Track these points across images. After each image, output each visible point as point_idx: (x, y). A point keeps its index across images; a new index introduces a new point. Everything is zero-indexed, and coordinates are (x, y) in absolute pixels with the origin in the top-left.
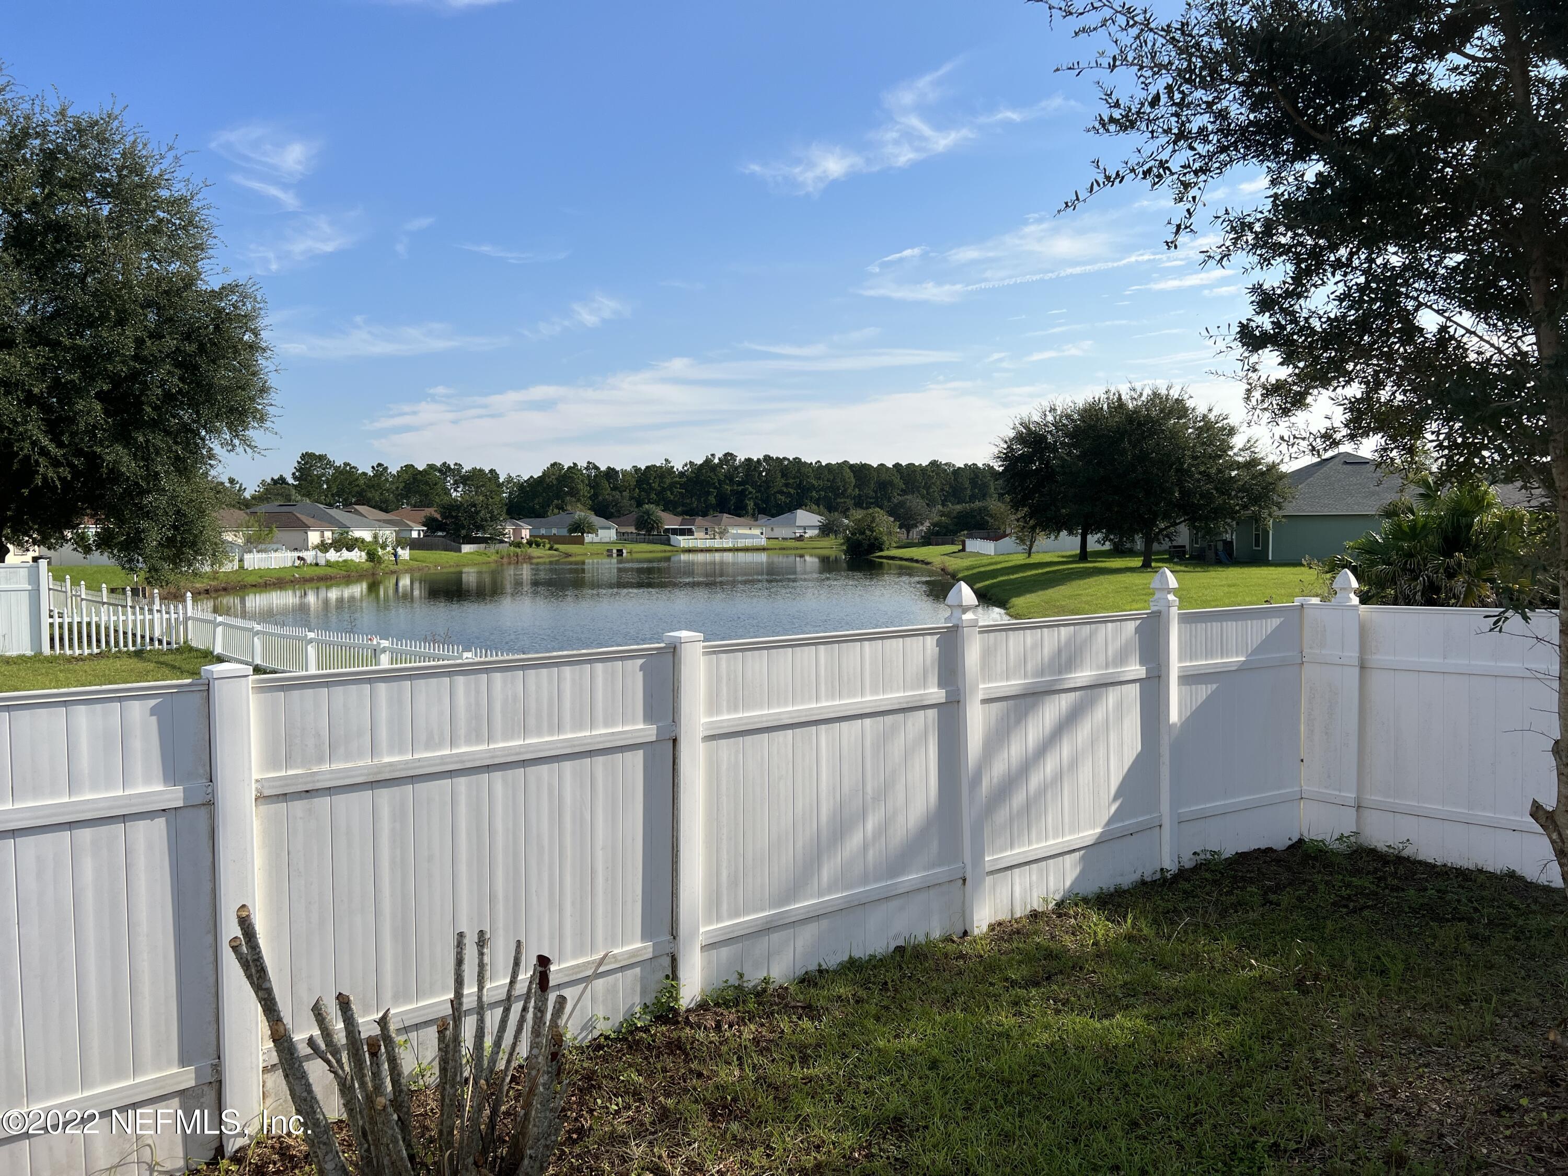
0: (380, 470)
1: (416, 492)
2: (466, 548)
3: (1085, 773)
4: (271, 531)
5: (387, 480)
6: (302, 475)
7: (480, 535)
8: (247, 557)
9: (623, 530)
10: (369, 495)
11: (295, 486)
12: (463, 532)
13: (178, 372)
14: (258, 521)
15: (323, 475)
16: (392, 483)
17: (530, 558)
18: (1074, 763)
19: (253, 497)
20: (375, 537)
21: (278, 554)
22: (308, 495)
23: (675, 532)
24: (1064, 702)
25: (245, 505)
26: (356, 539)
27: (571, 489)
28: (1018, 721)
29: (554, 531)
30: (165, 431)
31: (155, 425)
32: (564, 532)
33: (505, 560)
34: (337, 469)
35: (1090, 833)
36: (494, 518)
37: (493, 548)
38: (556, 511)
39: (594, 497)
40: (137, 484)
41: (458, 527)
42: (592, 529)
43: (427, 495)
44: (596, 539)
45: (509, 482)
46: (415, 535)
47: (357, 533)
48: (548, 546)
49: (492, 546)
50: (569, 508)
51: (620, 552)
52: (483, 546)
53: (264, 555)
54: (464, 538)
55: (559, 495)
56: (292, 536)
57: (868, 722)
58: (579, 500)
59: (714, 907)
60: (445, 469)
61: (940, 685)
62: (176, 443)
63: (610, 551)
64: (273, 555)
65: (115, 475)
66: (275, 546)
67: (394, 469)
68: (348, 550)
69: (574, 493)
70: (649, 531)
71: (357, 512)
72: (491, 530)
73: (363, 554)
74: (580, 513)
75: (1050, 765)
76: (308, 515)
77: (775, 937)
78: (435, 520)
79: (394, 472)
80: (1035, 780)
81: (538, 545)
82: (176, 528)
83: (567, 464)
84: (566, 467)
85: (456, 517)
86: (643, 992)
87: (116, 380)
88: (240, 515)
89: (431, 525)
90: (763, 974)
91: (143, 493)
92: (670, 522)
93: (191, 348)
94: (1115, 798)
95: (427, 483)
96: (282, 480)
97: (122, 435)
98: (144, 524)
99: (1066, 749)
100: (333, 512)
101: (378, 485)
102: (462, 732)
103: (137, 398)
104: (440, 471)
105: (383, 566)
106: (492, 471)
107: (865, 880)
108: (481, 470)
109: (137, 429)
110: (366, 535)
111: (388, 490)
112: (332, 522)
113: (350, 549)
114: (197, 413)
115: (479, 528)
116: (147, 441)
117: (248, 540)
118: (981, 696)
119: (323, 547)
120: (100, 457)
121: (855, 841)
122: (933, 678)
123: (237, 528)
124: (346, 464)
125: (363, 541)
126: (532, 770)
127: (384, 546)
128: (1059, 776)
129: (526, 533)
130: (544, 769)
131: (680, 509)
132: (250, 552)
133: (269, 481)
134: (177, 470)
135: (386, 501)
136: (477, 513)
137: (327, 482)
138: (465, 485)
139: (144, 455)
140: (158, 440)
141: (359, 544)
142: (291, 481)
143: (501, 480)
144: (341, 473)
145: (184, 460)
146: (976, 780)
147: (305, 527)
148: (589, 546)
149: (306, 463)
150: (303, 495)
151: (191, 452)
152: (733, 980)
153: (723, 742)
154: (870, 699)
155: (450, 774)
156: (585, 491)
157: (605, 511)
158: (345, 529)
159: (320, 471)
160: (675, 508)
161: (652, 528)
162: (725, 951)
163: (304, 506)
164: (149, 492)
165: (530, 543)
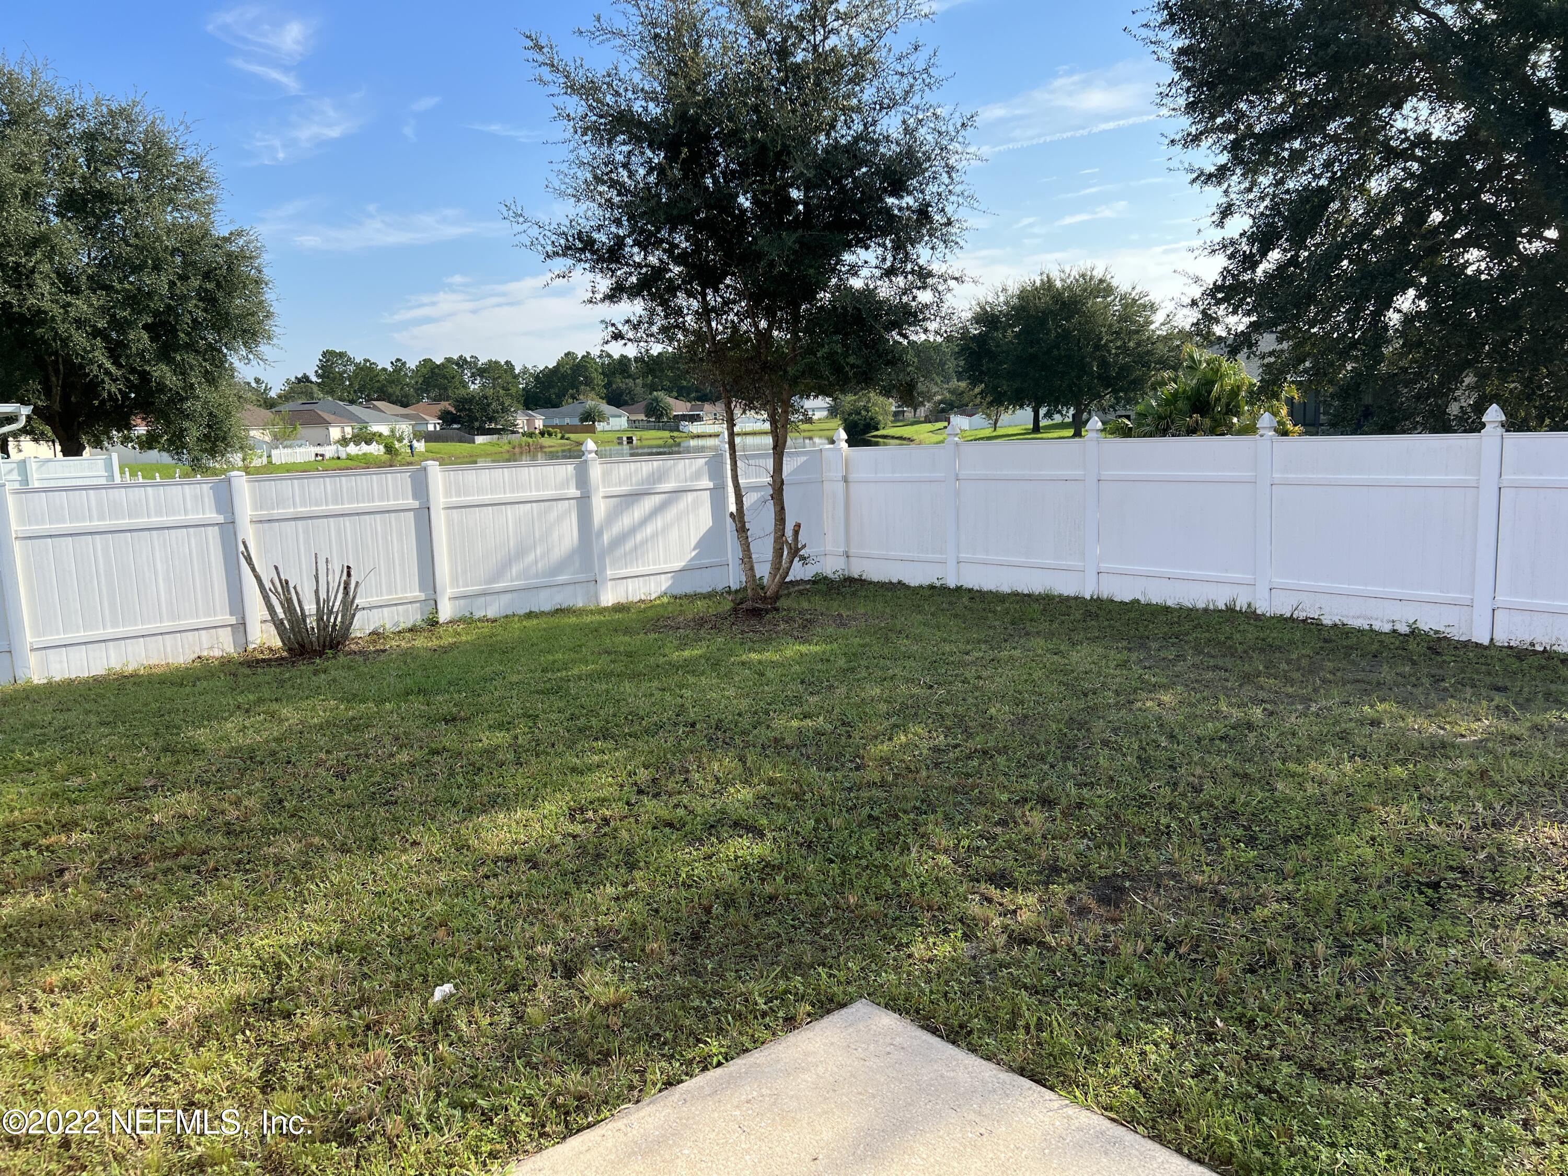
0: (399, 365)
1: (435, 386)
2: (480, 439)
3: (674, 534)
4: (295, 428)
5: (406, 374)
6: (324, 372)
7: (493, 426)
8: (274, 452)
9: (633, 417)
10: (390, 390)
11: (318, 384)
12: (477, 424)
13: (200, 304)
14: (283, 419)
15: (345, 372)
16: (411, 378)
17: (542, 447)
18: (666, 528)
19: (280, 396)
20: (392, 431)
21: (302, 450)
22: (331, 392)
23: (684, 418)
24: (657, 499)
25: (270, 404)
26: (374, 434)
27: (586, 378)
28: (627, 507)
29: (567, 420)
30: (196, 351)
31: (190, 347)
32: (576, 421)
33: (517, 450)
34: (357, 365)
35: (679, 565)
36: (505, 410)
37: (505, 438)
38: (570, 400)
39: (608, 386)
40: (178, 393)
41: (473, 419)
42: (602, 417)
43: (446, 389)
44: (607, 428)
45: (524, 373)
46: (431, 428)
47: (375, 428)
48: (559, 435)
49: (505, 437)
50: (581, 397)
51: (630, 440)
52: (496, 437)
53: (290, 450)
54: (478, 429)
55: (575, 385)
56: (315, 432)
57: (534, 505)
58: (593, 389)
59: (455, 580)
60: (462, 363)
61: (577, 488)
62: (205, 360)
63: (620, 438)
64: (298, 450)
65: (162, 388)
66: (299, 442)
67: (412, 364)
68: (366, 443)
69: (589, 382)
70: (659, 417)
71: (376, 408)
72: (502, 421)
73: (382, 447)
74: (592, 402)
75: (649, 529)
76: (329, 412)
77: (488, 598)
78: (449, 413)
79: (413, 367)
80: (639, 537)
81: (550, 435)
82: (209, 426)
83: (580, 354)
84: (580, 357)
85: (470, 410)
86: (422, 614)
87: (156, 314)
88: (267, 414)
89: (447, 418)
90: (483, 614)
91: (183, 400)
92: (679, 407)
93: (210, 286)
94: (694, 549)
95: (445, 377)
96: (306, 379)
97: (165, 354)
98: (186, 424)
99: (659, 522)
100: (353, 408)
101: (398, 380)
102: (330, 500)
103: (174, 327)
104: (457, 364)
105: (399, 458)
106: (507, 363)
107: (537, 576)
108: (496, 362)
109: (175, 351)
110: (383, 429)
111: (407, 385)
112: (353, 418)
113: (368, 442)
114: (219, 335)
115: (491, 420)
116: (183, 360)
117: (275, 437)
118: (601, 495)
119: (344, 442)
120: (149, 373)
121: (531, 557)
122: (573, 484)
123: (264, 426)
124: (366, 361)
125: (380, 435)
126: (362, 517)
127: (400, 440)
128: (655, 535)
129: (539, 423)
130: (367, 517)
131: (693, 395)
132: (277, 448)
133: (293, 379)
134: (207, 381)
135: (406, 396)
136: (489, 405)
137: (349, 378)
138: (482, 377)
139: (182, 371)
140: (191, 358)
141: (377, 438)
142: (314, 379)
143: (517, 372)
144: (362, 369)
145: (211, 373)
146: (600, 533)
147: (326, 424)
148: (601, 435)
149: (327, 361)
150: (327, 393)
151: (217, 367)
152: (467, 614)
153: (454, 511)
154: (534, 494)
155: (326, 516)
156: (599, 380)
157: (617, 400)
158: (364, 424)
159: (342, 368)
160: (688, 394)
161: (662, 415)
162: (462, 602)
163: (326, 404)
164: (187, 399)
165: (542, 434)
